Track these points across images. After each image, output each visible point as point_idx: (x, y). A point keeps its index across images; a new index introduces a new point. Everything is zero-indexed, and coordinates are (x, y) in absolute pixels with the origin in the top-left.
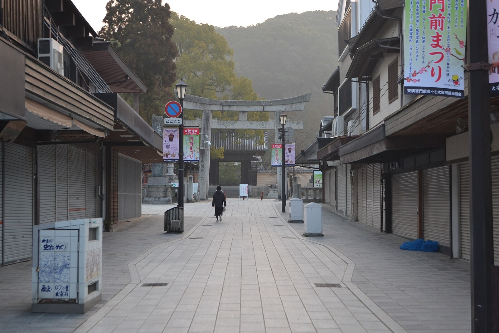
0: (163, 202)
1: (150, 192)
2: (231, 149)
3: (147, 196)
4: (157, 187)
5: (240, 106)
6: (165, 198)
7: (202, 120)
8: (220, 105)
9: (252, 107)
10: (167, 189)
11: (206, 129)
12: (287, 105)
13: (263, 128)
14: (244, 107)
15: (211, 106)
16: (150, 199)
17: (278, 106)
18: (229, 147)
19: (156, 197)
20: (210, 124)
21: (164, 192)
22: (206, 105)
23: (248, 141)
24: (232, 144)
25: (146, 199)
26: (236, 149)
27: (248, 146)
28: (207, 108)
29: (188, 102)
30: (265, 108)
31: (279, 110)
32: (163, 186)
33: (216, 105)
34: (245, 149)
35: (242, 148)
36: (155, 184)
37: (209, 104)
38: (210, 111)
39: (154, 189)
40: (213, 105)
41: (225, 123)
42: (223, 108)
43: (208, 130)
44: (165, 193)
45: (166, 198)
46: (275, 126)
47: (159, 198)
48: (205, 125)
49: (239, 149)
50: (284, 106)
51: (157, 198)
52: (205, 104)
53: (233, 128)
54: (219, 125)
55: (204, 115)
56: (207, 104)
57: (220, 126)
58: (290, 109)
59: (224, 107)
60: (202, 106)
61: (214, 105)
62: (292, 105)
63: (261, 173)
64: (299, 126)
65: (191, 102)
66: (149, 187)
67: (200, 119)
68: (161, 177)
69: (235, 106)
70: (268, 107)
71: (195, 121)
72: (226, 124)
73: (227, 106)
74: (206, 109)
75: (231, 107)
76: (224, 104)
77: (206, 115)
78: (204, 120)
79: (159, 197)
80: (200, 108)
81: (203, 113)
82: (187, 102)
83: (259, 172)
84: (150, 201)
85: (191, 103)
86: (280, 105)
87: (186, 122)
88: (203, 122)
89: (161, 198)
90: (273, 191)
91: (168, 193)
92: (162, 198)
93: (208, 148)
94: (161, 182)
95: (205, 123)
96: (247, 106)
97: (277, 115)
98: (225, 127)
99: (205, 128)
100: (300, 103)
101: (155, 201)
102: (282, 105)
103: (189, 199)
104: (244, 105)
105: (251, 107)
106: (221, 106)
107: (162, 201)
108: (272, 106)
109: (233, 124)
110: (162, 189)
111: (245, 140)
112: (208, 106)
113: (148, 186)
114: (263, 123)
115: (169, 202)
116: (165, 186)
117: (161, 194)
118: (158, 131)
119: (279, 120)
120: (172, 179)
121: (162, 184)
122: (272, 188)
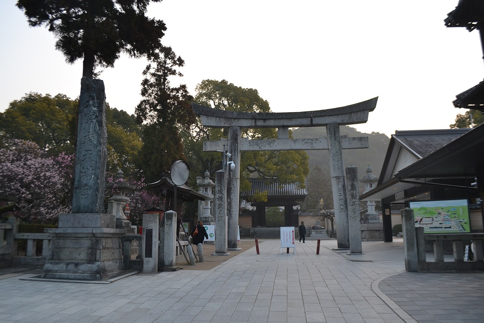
0: (85, 274)
1: (60, 248)
2: (275, 195)
3: (52, 259)
4: (76, 237)
5: (278, 119)
6: (90, 265)
7: (228, 140)
8: (252, 119)
9: (296, 119)
10: (97, 241)
11: (233, 152)
12: (344, 115)
13: (311, 147)
14: (285, 120)
15: (240, 120)
16: (56, 267)
17: (331, 117)
18: (273, 193)
19: (71, 261)
20: (239, 145)
21: (90, 248)
22: (233, 120)
23: (290, 185)
24: (276, 189)
25: (49, 265)
26: (279, 194)
27: (290, 192)
28: (234, 123)
29: (209, 117)
30: (313, 120)
31: (334, 122)
32: (88, 233)
33: (246, 119)
34: (288, 194)
35: (285, 194)
36: (70, 231)
37: (237, 119)
38: (239, 127)
39: (69, 243)
40: (242, 120)
41: (259, 143)
42: (255, 123)
43: (236, 153)
44: (91, 253)
45: (93, 265)
46: (328, 145)
47: (77, 265)
48: (232, 146)
49: (283, 195)
50: (340, 116)
51: (73, 265)
52: (231, 118)
53: (271, 149)
54: (250, 146)
55: (231, 132)
56: (235, 119)
57: (252, 147)
58: (349, 120)
59: (257, 122)
60: (228, 121)
61: (244, 119)
62: (351, 114)
63: (302, 215)
64: (362, 143)
65: (213, 117)
66: (58, 236)
67: (226, 139)
68: (91, 212)
69: (272, 119)
70: (317, 118)
71: (219, 142)
72: (261, 144)
73: (261, 119)
74: (234, 125)
75: (266, 121)
76: (257, 118)
77: (234, 132)
78: (230, 139)
79: (76, 261)
80: (225, 124)
81: (230, 131)
82: (207, 118)
83: (300, 215)
84: (56, 271)
85: (214, 119)
86: (335, 115)
87: (207, 143)
88: (229, 142)
89: (81, 264)
90: (315, 232)
91: (98, 252)
92: (84, 266)
93: (237, 177)
94: (86, 226)
95: (232, 143)
96: (289, 118)
97: (331, 129)
98: (260, 148)
99: (231, 151)
100: (362, 112)
101: (66, 271)
102: (338, 116)
103: (167, 263)
104: (284, 117)
105: (294, 119)
106: (254, 120)
107: (84, 272)
108: (323, 118)
109: (269, 144)
110: (87, 243)
111: (288, 184)
112: (236, 120)
113: (56, 234)
114: (312, 141)
115: (98, 275)
116: (93, 234)
117: (83, 256)
118: (92, 109)
119: (334, 136)
120: (208, 221)
121: (85, 231)
122: (314, 229)
